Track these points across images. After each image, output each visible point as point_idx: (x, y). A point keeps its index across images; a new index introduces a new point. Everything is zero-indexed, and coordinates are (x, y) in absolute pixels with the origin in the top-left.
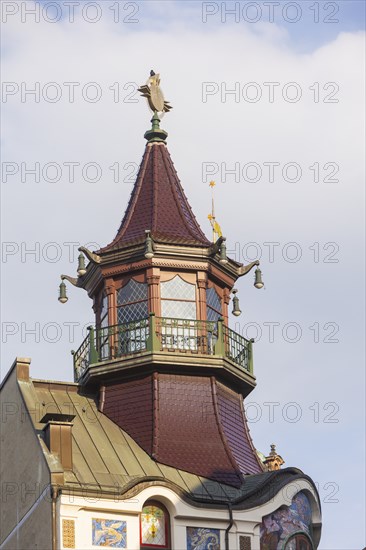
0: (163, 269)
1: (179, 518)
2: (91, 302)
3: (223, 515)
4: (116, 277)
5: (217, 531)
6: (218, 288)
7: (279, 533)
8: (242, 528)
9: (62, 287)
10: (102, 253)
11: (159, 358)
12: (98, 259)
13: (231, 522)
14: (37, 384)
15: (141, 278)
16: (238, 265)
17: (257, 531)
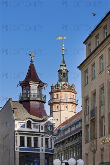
0: (32, 85)
1: (32, 123)
2: (22, 88)
3: (39, 123)
4: (25, 86)
5: (38, 125)
6: (41, 87)
7: (47, 125)
8: (42, 125)
9: (17, 85)
10: (23, 82)
11: (31, 99)
12: (22, 83)
13: (40, 124)
14: (13, 101)
15: (28, 86)
16: (44, 83)
17: (44, 125)
